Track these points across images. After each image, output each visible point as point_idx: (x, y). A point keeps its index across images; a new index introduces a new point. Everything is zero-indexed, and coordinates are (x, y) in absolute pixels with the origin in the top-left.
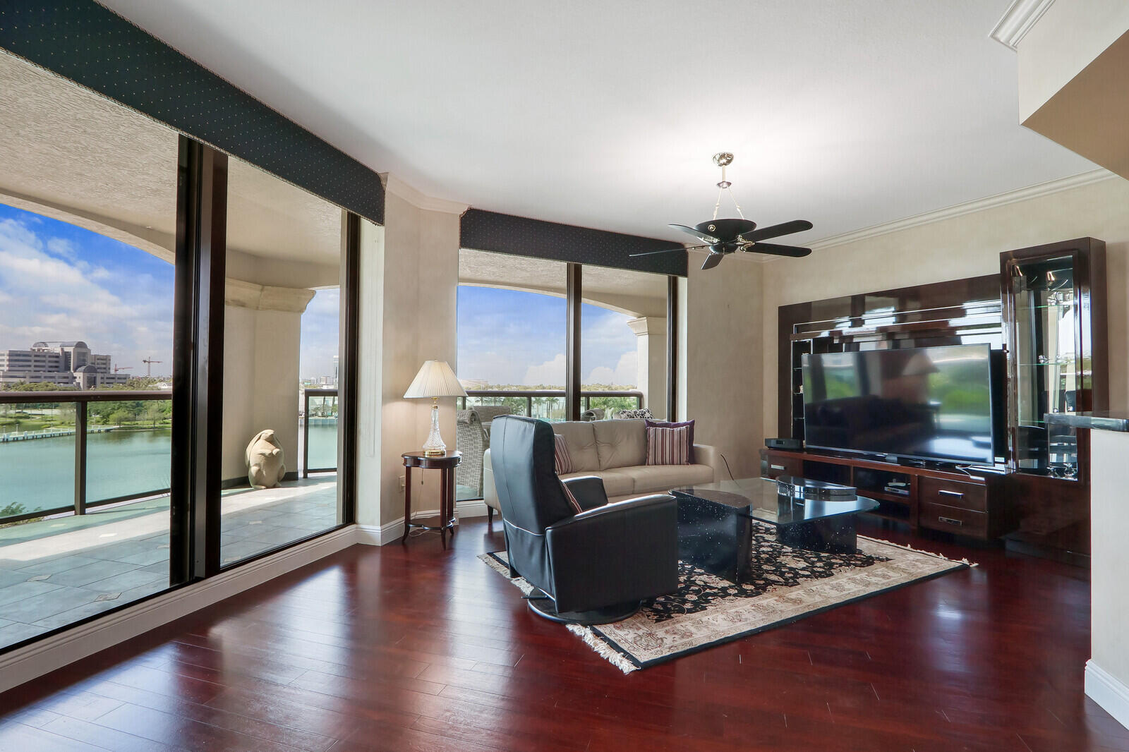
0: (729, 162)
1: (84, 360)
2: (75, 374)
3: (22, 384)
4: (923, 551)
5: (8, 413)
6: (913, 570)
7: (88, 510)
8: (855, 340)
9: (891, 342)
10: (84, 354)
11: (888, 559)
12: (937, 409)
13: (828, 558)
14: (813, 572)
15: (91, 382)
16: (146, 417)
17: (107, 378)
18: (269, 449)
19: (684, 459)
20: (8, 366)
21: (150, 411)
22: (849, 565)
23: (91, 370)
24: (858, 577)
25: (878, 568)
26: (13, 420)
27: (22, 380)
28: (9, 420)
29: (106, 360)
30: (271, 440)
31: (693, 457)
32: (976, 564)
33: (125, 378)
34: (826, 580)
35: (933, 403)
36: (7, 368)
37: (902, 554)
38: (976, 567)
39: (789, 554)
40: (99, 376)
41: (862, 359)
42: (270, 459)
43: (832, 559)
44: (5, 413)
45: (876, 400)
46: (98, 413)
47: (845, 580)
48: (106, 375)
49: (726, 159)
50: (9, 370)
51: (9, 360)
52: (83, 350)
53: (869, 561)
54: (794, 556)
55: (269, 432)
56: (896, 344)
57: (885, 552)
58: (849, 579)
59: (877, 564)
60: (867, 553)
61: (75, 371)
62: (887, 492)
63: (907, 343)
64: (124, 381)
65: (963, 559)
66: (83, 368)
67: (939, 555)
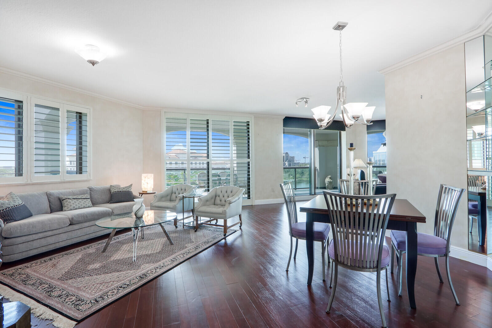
1: (288, 158)
2: (286, 163)
7: (297, 190)
10: (288, 156)
15: (290, 165)
16: (305, 177)
17: (294, 164)
18: (330, 180)
21: (306, 175)
23: (289, 161)
29: (293, 158)
30: (330, 178)
33: (298, 164)
40: (291, 163)
42: (330, 183)
46: (292, 175)
48: (293, 163)
52: (287, 155)
55: (330, 176)
61: (285, 162)
64: (298, 165)
66: (287, 161)
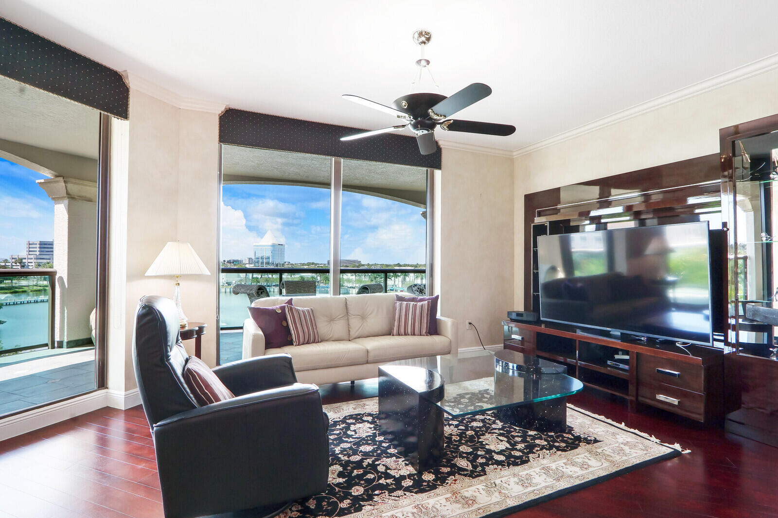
0: (428, 39)
3: (48, 263)
4: (636, 431)
5: (38, 283)
6: (617, 458)
8: (603, 221)
9: (637, 222)
11: (596, 441)
12: (673, 284)
13: (534, 438)
14: (509, 457)
19: (424, 331)
20: (39, 251)
22: (550, 449)
24: (553, 466)
25: (581, 453)
26: (42, 288)
27: (48, 261)
28: (39, 288)
31: (434, 328)
32: (688, 451)
34: (517, 469)
35: (670, 278)
36: (39, 253)
37: (614, 434)
38: (688, 454)
39: (497, 431)
41: (610, 238)
43: (538, 438)
44: (36, 283)
45: (619, 276)
47: (538, 470)
49: (426, 37)
50: (40, 254)
51: (40, 248)
53: (575, 442)
54: (500, 435)
56: (642, 222)
57: (597, 430)
58: (543, 468)
59: (583, 449)
60: (577, 431)
62: (610, 366)
63: (651, 222)
65: (676, 444)
67: (651, 437)
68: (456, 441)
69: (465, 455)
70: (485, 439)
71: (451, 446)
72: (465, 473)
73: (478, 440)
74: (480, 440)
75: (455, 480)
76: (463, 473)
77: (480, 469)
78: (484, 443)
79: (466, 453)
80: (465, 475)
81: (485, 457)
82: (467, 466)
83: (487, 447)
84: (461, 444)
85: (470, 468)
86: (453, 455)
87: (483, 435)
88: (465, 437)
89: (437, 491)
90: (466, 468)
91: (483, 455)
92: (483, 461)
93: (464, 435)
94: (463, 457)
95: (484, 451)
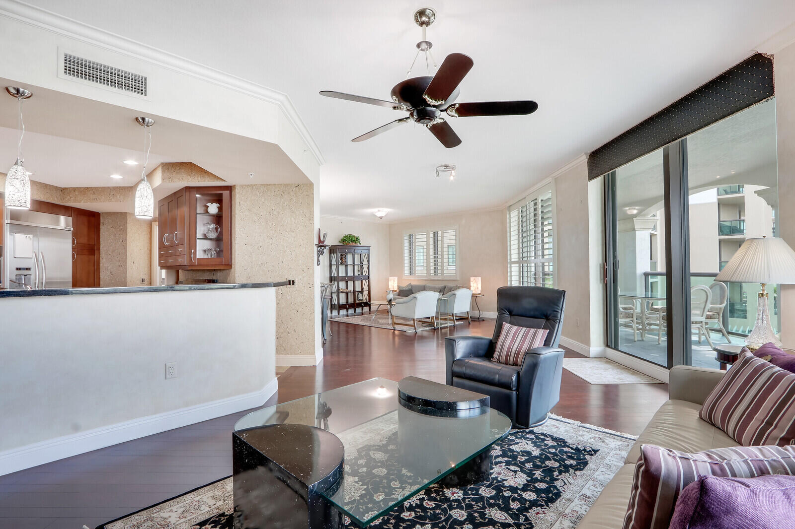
68: (393, 480)
69: (379, 464)
70: (360, 489)
71: (396, 472)
72: (375, 448)
73: (368, 487)
74: (365, 487)
75: (381, 441)
76: (377, 447)
77: (363, 454)
78: (361, 483)
79: (378, 467)
80: (374, 446)
81: (358, 465)
82: (374, 453)
83: (356, 479)
84: (387, 477)
85: (371, 453)
86: (391, 462)
87: (362, 497)
88: (384, 487)
89: (391, 433)
90: (375, 452)
91: (361, 468)
92: (360, 462)
93: (386, 490)
94: (380, 462)
95: (360, 473)
